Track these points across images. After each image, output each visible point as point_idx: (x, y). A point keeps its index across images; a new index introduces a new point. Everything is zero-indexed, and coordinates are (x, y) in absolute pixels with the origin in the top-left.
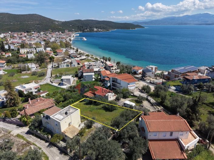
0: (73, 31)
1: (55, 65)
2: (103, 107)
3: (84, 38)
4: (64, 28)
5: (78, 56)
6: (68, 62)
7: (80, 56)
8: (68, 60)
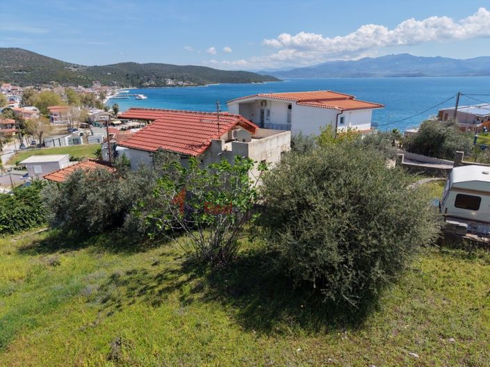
0: (113, 85)
1: (33, 143)
2: (192, 265)
3: (140, 95)
4: (91, 79)
5: (115, 123)
6: (82, 134)
7: (123, 123)
8: (81, 131)
